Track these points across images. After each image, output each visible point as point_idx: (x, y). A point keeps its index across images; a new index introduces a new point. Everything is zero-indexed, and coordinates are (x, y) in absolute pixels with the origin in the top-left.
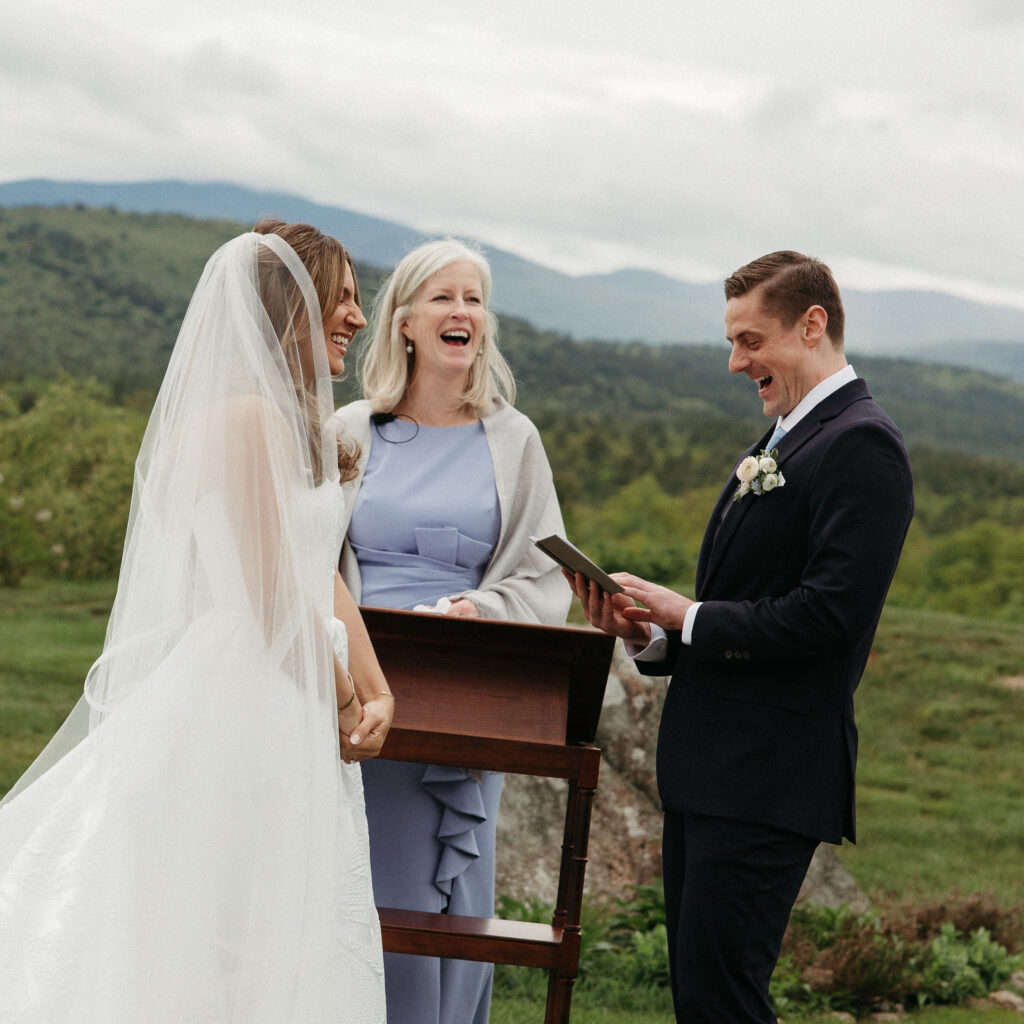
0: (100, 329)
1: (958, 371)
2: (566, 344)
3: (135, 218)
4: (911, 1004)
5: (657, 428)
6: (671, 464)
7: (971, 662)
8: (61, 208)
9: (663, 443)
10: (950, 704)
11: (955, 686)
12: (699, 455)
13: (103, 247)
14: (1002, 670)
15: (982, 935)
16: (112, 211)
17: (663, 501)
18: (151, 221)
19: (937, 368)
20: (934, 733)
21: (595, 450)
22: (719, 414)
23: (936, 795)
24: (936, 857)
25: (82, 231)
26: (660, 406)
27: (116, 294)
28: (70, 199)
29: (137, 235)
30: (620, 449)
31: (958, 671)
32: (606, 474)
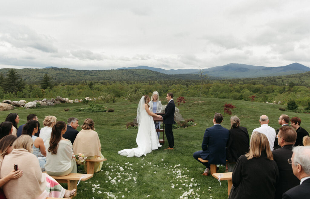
0: (135, 77)
1: (194, 74)
2: (167, 75)
3: (137, 69)
4: (187, 126)
5: (174, 80)
6: (175, 83)
7: (192, 101)
8: (132, 69)
9: (175, 81)
10: (191, 104)
11: (191, 103)
12: (177, 82)
13: (135, 72)
14: (194, 101)
15: (191, 121)
16: (135, 69)
17: (175, 86)
18: (138, 69)
19: (193, 74)
20: (190, 106)
21: (170, 82)
22: (178, 79)
23: (190, 111)
24: (190, 115)
25: (133, 71)
26: (174, 79)
27: (136, 75)
28: (132, 68)
29: (137, 70)
30: (172, 82)
31: (192, 102)
32: (171, 84)
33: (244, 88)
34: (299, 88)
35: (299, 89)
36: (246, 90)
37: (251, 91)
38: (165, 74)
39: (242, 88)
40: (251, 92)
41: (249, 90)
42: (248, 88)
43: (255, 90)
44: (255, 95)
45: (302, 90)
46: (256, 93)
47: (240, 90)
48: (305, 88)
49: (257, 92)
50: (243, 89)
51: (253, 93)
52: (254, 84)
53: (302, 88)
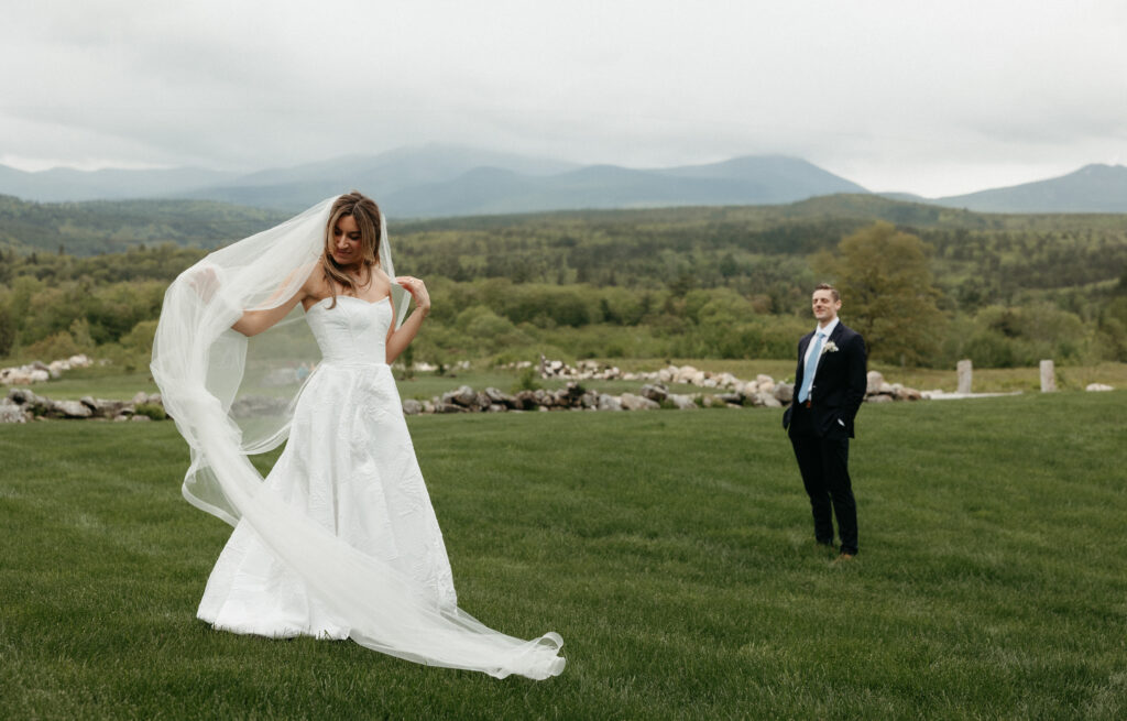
33: (470, 300)
34: (709, 299)
35: (710, 305)
36: (481, 308)
37: (503, 315)
38: (17, 201)
39: (464, 299)
40: (504, 321)
41: (493, 308)
42: (492, 300)
43: (524, 307)
44: (521, 331)
45: (719, 306)
46: (526, 324)
47: (455, 312)
48: (734, 300)
49: (530, 318)
50: (468, 305)
51: (511, 324)
52: (521, 276)
53: (719, 301)
